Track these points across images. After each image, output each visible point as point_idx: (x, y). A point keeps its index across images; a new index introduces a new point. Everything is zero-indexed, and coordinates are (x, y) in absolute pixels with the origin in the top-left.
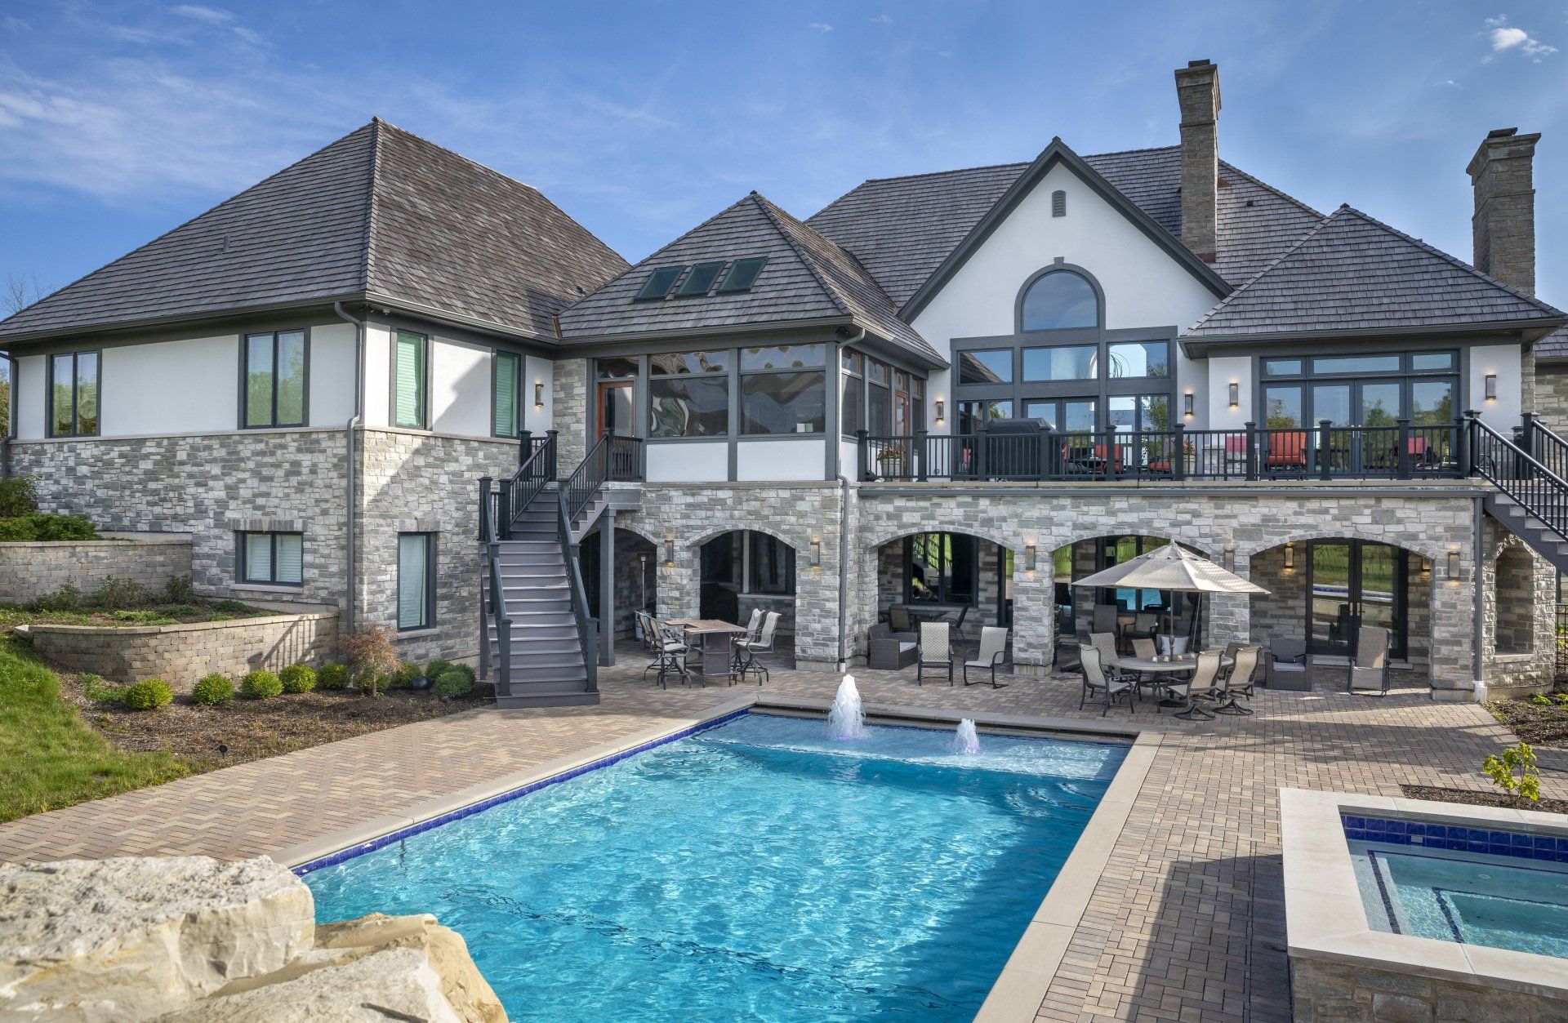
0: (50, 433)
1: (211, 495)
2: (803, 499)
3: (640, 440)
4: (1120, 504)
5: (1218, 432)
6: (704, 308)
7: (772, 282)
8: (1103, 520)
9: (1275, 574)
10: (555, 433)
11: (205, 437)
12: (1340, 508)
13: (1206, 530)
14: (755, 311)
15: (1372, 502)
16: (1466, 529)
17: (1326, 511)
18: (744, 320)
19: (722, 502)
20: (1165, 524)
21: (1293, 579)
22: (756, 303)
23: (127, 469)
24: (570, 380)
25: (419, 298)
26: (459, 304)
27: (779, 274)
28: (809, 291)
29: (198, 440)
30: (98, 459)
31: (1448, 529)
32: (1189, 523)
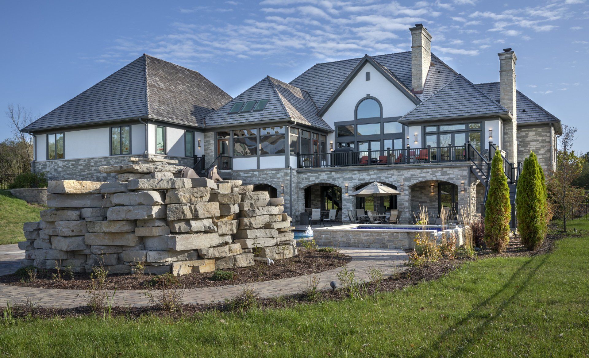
0: (48, 159)
1: (102, 175)
2: (278, 173)
3: (231, 157)
4: (372, 172)
5: (397, 150)
6: (249, 116)
7: (270, 107)
8: (367, 177)
9: (429, 194)
10: (204, 155)
11: (99, 158)
12: (432, 171)
13: (395, 179)
14: (263, 117)
15: (441, 169)
16: (466, 176)
17: (428, 172)
18: (260, 120)
19: (255, 175)
20: (384, 178)
21: (434, 196)
22: (264, 114)
23: (74, 169)
24: (209, 139)
25: (163, 116)
26: (174, 117)
27: (272, 105)
28: (280, 110)
29: (97, 159)
30: (64, 166)
31: (461, 176)
32: (391, 177)
